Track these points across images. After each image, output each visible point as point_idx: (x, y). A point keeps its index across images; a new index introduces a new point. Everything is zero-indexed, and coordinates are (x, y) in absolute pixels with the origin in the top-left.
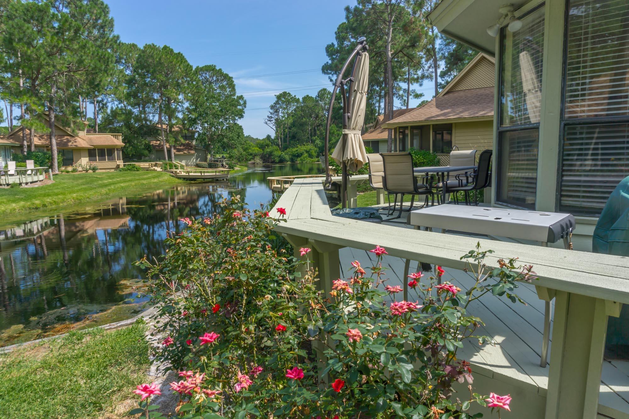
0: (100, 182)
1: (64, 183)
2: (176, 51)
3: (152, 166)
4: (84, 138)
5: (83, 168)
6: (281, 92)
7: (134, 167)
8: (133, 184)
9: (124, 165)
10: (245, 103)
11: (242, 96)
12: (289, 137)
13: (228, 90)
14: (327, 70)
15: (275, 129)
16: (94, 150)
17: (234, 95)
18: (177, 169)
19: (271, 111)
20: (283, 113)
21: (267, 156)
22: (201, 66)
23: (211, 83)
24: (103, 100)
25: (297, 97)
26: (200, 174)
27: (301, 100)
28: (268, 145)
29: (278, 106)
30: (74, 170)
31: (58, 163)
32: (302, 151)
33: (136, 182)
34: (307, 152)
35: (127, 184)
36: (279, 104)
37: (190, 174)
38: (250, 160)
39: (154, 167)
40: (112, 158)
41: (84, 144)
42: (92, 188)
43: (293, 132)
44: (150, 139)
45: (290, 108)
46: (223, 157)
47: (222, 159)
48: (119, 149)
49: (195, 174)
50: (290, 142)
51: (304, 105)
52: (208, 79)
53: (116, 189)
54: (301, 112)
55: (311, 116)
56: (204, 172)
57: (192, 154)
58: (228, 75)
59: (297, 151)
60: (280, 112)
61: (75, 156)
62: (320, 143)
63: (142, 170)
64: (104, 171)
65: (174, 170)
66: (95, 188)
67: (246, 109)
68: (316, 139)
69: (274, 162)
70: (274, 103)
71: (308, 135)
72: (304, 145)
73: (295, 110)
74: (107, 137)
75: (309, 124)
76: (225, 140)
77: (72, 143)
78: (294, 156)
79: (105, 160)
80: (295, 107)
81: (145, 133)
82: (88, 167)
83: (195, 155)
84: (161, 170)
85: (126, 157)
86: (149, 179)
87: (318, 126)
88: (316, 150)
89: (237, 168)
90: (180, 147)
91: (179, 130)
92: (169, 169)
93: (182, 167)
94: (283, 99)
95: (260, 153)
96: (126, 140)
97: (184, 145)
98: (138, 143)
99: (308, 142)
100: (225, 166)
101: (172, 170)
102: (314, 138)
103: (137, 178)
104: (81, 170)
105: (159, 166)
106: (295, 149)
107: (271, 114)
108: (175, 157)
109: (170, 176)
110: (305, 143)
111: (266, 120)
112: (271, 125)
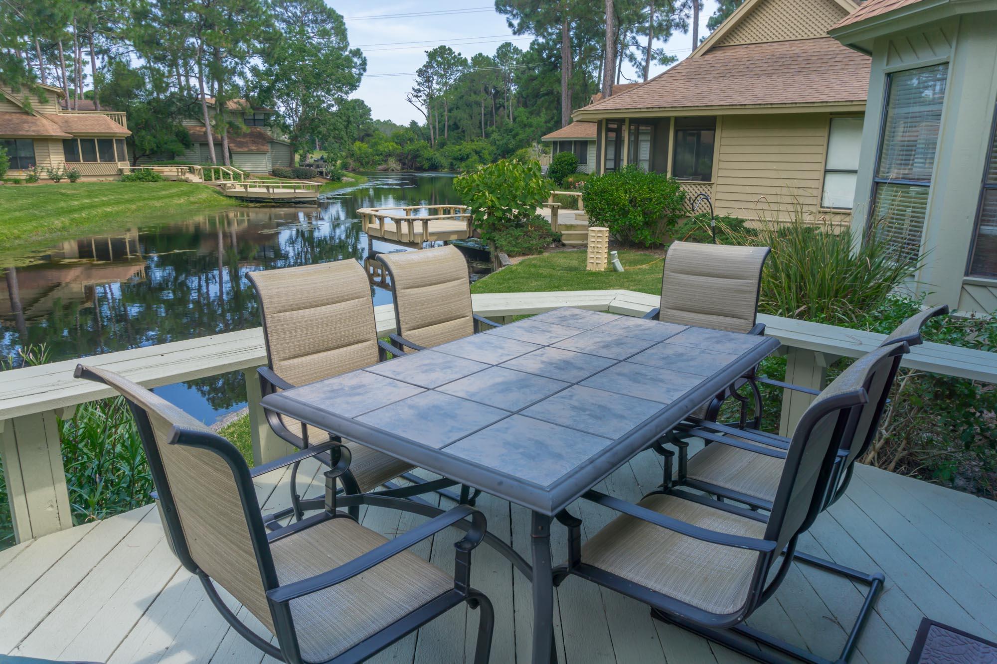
3: (183, 173)
4: (56, 119)
5: (50, 174)
6: (436, 46)
7: (149, 175)
8: (134, 207)
9: (131, 171)
10: (364, 63)
11: (358, 50)
12: (449, 126)
13: (334, 38)
14: (504, 6)
15: (426, 111)
16: (74, 141)
17: (345, 48)
18: (228, 179)
19: (419, 79)
20: (439, 84)
21: (410, 157)
23: (303, 24)
25: (463, 56)
26: (265, 190)
27: (470, 61)
28: (411, 140)
29: (430, 71)
30: (32, 179)
32: (468, 151)
33: (141, 204)
34: (477, 152)
35: (122, 207)
36: (432, 67)
37: (250, 190)
38: (379, 164)
39: (187, 176)
40: (108, 157)
41: (53, 130)
42: (35, 218)
43: (456, 118)
44: (188, 124)
45: (451, 75)
46: (322, 158)
47: (321, 163)
48: (121, 140)
49: (258, 190)
50: (448, 135)
51: (475, 72)
52: (299, 17)
53: (87, 219)
54: (469, 84)
55: (486, 91)
56: (273, 187)
57: (264, 153)
58: (334, 12)
59: (460, 150)
60: (434, 82)
61: (38, 152)
62: (499, 138)
63: (165, 180)
64: (94, 179)
65: (222, 182)
66: (42, 217)
67: (365, 74)
68: (493, 131)
69: (421, 169)
70: (424, 66)
71: (480, 123)
72: (473, 141)
73: (460, 79)
74: (99, 117)
75: (483, 105)
76: (323, 129)
77: (29, 129)
78: (455, 159)
79: (96, 160)
80: (459, 74)
81: (179, 111)
82: (60, 173)
83: (269, 154)
84: (201, 181)
85: (144, 155)
86: (169, 197)
87: (497, 109)
88: (492, 151)
89: (348, 178)
90: (242, 140)
91: (240, 108)
92: (215, 179)
93: (237, 177)
94: (439, 59)
95: (398, 151)
96: (132, 125)
97: (251, 135)
98: (164, 131)
99: (479, 135)
100: (326, 175)
101: (219, 182)
102: (489, 129)
103: (146, 195)
104: (47, 177)
105: (197, 173)
106: (458, 147)
107: (419, 84)
108: (231, 157)
109: (213, 191)
110: (473, 137)
111: (410, 96)
112: (418, 105)
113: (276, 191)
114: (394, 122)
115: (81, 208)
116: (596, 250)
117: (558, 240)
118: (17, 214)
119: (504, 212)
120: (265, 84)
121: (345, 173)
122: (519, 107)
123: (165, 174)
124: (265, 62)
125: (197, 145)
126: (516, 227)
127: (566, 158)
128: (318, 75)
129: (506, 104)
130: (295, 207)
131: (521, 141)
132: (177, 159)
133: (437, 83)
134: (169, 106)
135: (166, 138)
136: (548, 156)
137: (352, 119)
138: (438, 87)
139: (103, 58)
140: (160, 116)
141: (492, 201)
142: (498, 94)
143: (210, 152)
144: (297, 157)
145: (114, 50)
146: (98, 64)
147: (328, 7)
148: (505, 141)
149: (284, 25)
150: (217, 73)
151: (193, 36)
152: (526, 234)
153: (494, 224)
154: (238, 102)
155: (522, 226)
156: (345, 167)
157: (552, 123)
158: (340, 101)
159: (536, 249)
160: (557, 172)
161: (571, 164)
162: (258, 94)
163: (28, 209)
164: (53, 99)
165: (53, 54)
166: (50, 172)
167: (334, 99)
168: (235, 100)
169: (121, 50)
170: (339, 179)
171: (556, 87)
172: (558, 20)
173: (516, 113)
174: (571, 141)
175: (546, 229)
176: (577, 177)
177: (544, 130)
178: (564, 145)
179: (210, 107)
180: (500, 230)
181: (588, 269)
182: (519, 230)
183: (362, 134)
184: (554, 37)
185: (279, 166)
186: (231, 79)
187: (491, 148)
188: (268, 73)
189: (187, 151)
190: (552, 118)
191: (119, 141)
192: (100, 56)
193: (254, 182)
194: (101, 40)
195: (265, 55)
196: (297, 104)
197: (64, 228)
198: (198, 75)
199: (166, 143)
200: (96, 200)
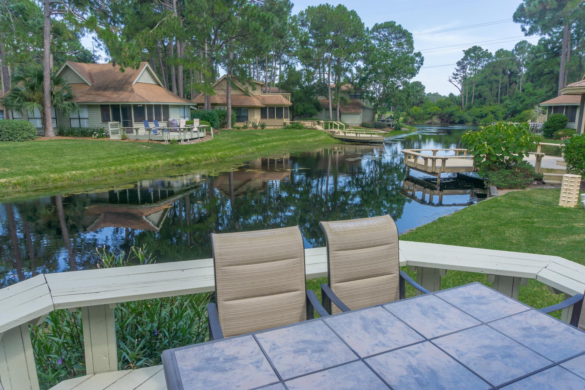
2: (349, 9)
3: (314, 125)
4: (259, 98)
7: (297, 126)
8: (287, 142)
9: (290, 123)
10: (422, 60)
11: (419, 53)
12: (475, 96)
13: (405, 47)
14: (520, 17)
15: (460, 87)
16: (266, 108)
17: (412, 52)
18: (337, 129)
19: (458, 68)
21: (447, 116)
22: (379, 23)
23: (388, 40)
25: (489, 51)
26: (355, 135)
27: (494, 54)
28: (449, 105)
29: (466, 62)
30: (245, 127)
31: (232, 119)
32: (486, 112)
33: (291, 141)
34: (493, 113)
35: (281, 142)
36: (467, 60)
37: (347, 135)
38: (427, 120)
39: (316, 126)
40: (280, 116)
41: (257, 103)
42: (241, 147)
43: (480, 91)
44: (321, 98)
45: (479, 63)
46: (391, 117)
47: (390, 119)
48: (287, 108)
49: (352, 135)
50: (474, 101)
51: (497, 61)
52: (387, 36)
53: (264, 148)
54: (492, 69)
55: (504, 72)
56: (360, 133)
57: (358, 114)
58: (407, 31)
59: (481, 111)
60: (468, 69)
61: (250, 114)
62: (510, 103)
63: (305, 129)
64: (272, 127)
65: (333, 130)
66: (244, 147)
67: (422, 67)
68: (506, 99)
69: (453, 123)
70: (462, 59)
71: (497, 93)
72: (491, 105)
73: (486, 66)
74: (278, 96)
75: (500, 82)
76: (393, 100)
77: (248, 102)
78: (477, 117)
79: (274, 118)
80: (485, 62)
81: (317, 92)
82: (257, 124)
83: (361, 115)
84: (323, 129)
85: (297, 115)
86: (305, 138)
87: (511, 84)
88: (505, 112)
89: (406, 128)
90: (347, 106)
91: (348, 89)
92: (330, 128)
93: (341, 127)
94: (472, 55)
95: (440, 112)
96: (294, 99)
97: (353, 104)
98: (308, 102)
99: (496, 101)
100: (392, 126)
101: (332, 130)
102: (503, 97)
103: (294, 137)
104: (251, 126)
105: (321, 125)
106: (480, 109)
107: (457, 71)
108: (340, 116)
109: (328, 135)
110: (491, 103)
111: (451, 78)
112: (456, 83)
113: (361, 135)
114: (440, 94)
115: (263, 143)
116: (568, 191)
117: (539, 180)
118: (234, 145)
119: (498, 158)
120: (363, 75)
121: (404, 125)
122: (527, 82)
123: (306, 125)
124: (364, 63)
125: (324, 110)
126: (506, 169)
127: (558, 118)
128: (393, 69)
129: (518, 81)
130: (370, 145)
131: (527, 105)
132: (313, 117)
133: (469, 70)
134: (313, 89)
135: (308, 106)
136: (545, 115)
137: (411, 94)
138: (470, 72)
139: (285, 66)
140: (307, 95)
141: (489, 150)
142: (513, 74)
143: (329, 113)
144: (377, 116)
145: (290, 61)
146: (283, 69)
147: (404, 29)
148: (514, 105)
149: (377, 42)
150: (338, 71)
151: (327, 52)
152: (513, 173)
153: (489, 165)
154: (347, 86)
155: (511, 168)
156: (405, 121)
157: (551, 92)
158: (405, 83)
159: (521, 185)
160: (550, 127)
161: (562, 122)
162: (359, 81)
163: (239, 142)
164: (258, 88)
165: (263, 66)
166: (253, 124)
167: (401, 82)
168: (346, 85)
169: (294, 61)
170: (399, 129)
171: (556, 68)
172: (561, 23)
173: (525, 87)
174: (564, 106)
175: (530, 172)
176: (565, 131)
177: (544, 97)
178: (557, 108)
179: (333, 89)
180: (494, 170)
181: (560, 204)
182: (508, 171)
183: (418, 102)
184: (558, 34)
185: (366, 121)
186: (345, 74)
187: (504, 110)
188: (365, 69)
189: (319, 113)
190: (551, 90)
191: (286, 108)
192: (284, 65)
193: (350, 130)
194: (285, 57)
195: (365, 59)
196: (380, 86)
197: (253, 153)
198: (327, 73)
199: (308, 109)
200: (270, 138)
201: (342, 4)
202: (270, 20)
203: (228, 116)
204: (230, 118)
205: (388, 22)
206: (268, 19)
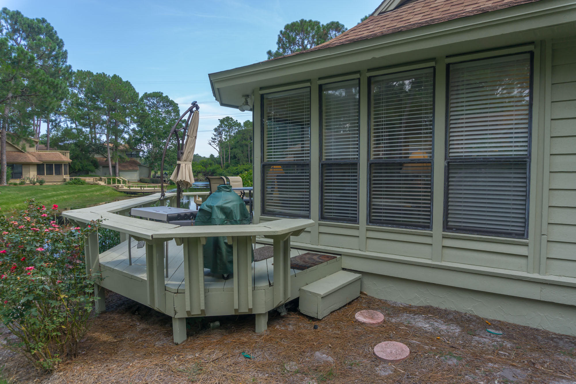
0: (44, 194)
1: (10, 194)
2: (124, 80)
3: (96, 181)
4: (34, 154)
5: (30, 181)
6: (225, 116)
7: (80, 181)
8: (76, 196)
9: (70, 179)
12: (231, 157)
13: (173, 114)
15: (218, 149)
16: (43, 165)
18: (120, 183)
19: (215, 133)
20: (226, 135)
21: (210, 173)
22: (149, 92)
23: (157, 108)
24: (56, 120)
25: (238, 122)
27: (242, 124)
28: (211, 164)
29: (221, 129)
30: (22, 183)
31: (7, 176)
32: (241, 170)
33: (79, 194)
34: (246, 170)
35: (70, 196)
36: (222, 127)
37: (131, 188)
39: (98, 182)
40: (58, 173)
41: (33, 160)
43: (234, 153)
44: (97, 157)
45: (232, 131)
46: (166, 173)
47: (165, 176)
48: (67, 164)
49: (136, 188)
50: (231, 161)
51: (245, 130)
52: (155, 104)
54: (242, 136)
55: (251, 139)
57: (136, 171)
58: (173, 102)
59: (237, 169)
60: (223, 134)
61: (24, 170)
63: (88, 184)
64: (51, 184)
65: (116, 184)
70: (218, 127)
71: (248, 155)
72: (244, 164)
73: (237, 133)
74: (56, 153)
75: (249, 146)
76: (167, 159)
77: (22, 158)
78: (234, 174)
79: (52, 174)
80: (236, 130)
81: (93, 150)
82: (35, 180)
83: (138, 171)
84: (105, 184)
85: (76, 172)
86: (92, 192)
90: (124, 164)
91: (125, 149)
92: (113, 183)
93: (124, 182)
94: (226, 123)
95: (204, 170)
96: (72, 157)
97: (130, 162)
98: (86, 160)
99: (247, 161)
100: (167, 182)
103: (81, 191)
104: (29, 183)
105: (103, 180)
107: (215, 136)
108: (120, 172)
109: (112, 189)
110: (244, 163)
111: (210, 142)
112: (215, 146)
114: (200, 155)
115: (53, 196)
120: (138, 137)
123: (87, 181)
124: (139, 126)
125: (101, 167)
132: (91, 174)
133: (225, 135)
134: (89, 148)
135: (86, 163)
138: (225, 137)
140: (84, 153)
143: (109, 171)
144: (152, 173)
147: (170, 99)
149: (147, 108)
150: (115, 131)
151: (105, 115)
169: (63, 120)
179: (110, 148)
185: (142, 177)
186: (121, 134)
188: (140, 131)
189: (97, 170)
191: (65, 165)
193: (133, 185)
195: (139, 123)
196: (153, 147)
199: (86, 166)
200: (58, 192)
201: (117, 75)
202: (59, 86)
203: (3, 172)
204: (5, 174)
205: (157, 93)
206: (57, 85)
